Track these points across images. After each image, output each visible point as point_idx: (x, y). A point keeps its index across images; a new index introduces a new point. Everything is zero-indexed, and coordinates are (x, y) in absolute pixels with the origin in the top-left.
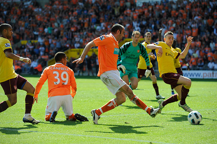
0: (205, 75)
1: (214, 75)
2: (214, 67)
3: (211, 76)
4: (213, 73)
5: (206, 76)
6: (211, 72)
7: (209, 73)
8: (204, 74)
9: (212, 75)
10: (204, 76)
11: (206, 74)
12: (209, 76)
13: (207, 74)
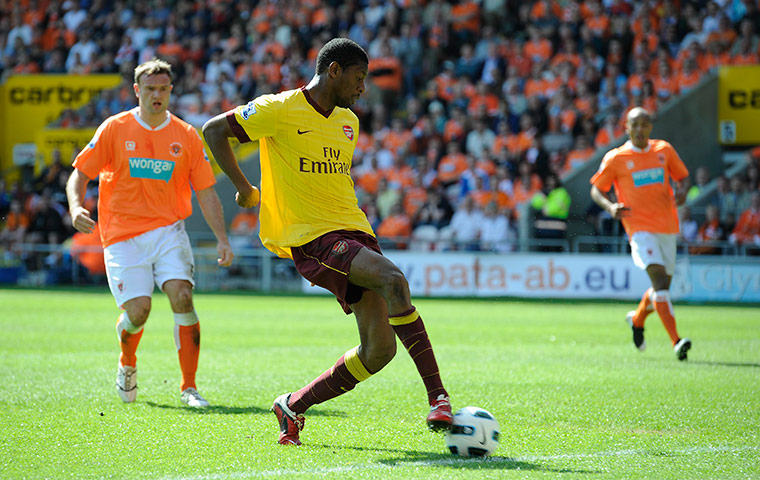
0: (435, 276)
1: (484, 277)
2: (479, 236)
3: (465, 284)
4: (477, 268)
5: (439, 284)
6: (467, 260)
7: (454, 268)
8: (428, 270)
9: (471, 275)
10: (429, 284)
11: (440, 269)
12: (458, 281)
13: (448, 274)
